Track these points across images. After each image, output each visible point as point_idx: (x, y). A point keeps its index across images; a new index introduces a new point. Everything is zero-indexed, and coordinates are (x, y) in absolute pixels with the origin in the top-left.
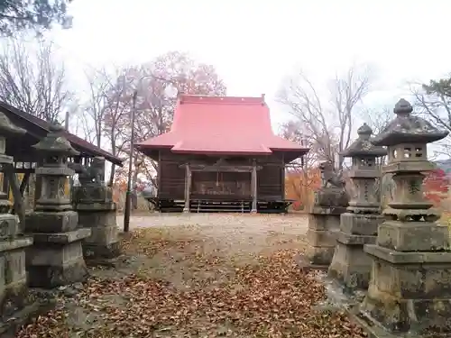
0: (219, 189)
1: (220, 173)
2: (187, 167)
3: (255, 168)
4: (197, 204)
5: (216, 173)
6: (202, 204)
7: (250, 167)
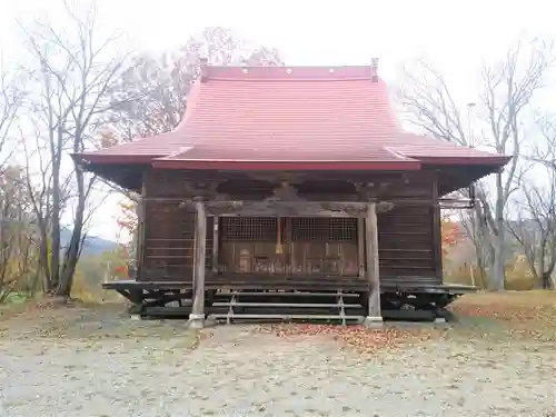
0: (283, 260)
1: (284, 220)
2: (200, 207)
3: (373, 206)
4: (227, 298)
5: (275, 220)
6: (240, 299)
7: (360, 205)
